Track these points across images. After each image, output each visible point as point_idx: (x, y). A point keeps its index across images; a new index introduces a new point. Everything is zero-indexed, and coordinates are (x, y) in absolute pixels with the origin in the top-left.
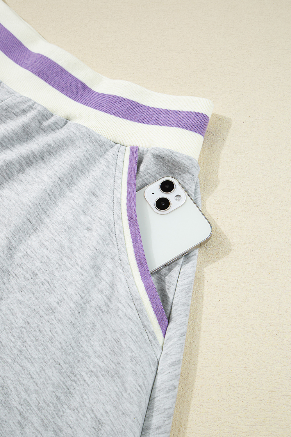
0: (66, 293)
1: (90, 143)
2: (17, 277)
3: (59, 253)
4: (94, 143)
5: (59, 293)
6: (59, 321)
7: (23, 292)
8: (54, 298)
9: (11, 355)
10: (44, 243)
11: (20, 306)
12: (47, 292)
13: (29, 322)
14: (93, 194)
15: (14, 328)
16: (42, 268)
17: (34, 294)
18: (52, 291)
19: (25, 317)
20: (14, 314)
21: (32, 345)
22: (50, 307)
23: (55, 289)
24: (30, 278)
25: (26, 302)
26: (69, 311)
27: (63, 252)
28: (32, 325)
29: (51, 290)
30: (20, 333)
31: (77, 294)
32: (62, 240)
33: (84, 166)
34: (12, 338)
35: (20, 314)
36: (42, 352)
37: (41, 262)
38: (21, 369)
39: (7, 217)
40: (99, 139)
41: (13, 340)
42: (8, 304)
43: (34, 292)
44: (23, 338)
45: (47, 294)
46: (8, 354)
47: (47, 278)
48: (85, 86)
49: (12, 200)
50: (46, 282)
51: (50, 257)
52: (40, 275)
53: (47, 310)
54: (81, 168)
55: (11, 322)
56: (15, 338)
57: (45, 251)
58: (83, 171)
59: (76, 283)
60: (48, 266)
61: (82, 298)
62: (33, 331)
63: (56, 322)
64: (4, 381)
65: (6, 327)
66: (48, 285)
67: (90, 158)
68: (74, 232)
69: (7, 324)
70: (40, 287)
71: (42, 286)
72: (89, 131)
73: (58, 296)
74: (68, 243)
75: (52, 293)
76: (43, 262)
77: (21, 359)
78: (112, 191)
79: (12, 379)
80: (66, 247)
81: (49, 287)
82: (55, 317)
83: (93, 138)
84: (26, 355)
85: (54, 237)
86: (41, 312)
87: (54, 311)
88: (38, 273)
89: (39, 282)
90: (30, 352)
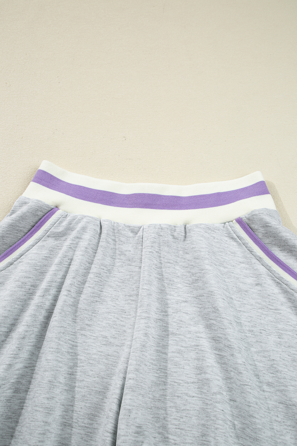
0: (279, 330)
1: (212, 232)
2: (243, 339)
3: (254, 309)
4: (215, 231)
5: (274, 332)
6: (290, 347)
7: (254, 346)
8: (275, 336)
9: (282, 384)
10: (240, 310)
11: (260, 355)
12: (267, 335)
13: (273, 359)
14: (241, 263)
15: (268, 368)
16: (252, 325)
17: (261, 342)
18: (270, 333)
19: (269, 358)
20: (260, 361)
21: (286, 370)
22: (276, 343)
23: (271, 331)
24: (250, 335)
25: (261, 349)
26: (291, 338)
27: (255, 307)
28: (276, 360)
29: (268, 333)
30: (274, 368)
31: (287, 325)
32: (249, 301)
33: (220, 248)
34: (272, 375)
35: (264, 358)
36: (294, 371)
37: (249, 322)
38: (294, 387)
39: (211, 306)
40: (215, 227)
41: (274, 375)
42: (252, 358)
43: (261, 341)
44: (279, 370)
45: (268, 337)
46: (279, 385)
47: (260, 328)
48: (177, 197)
49: (204, 295)
50: (262, 331)
51: (251, 316)
52: (255, 329)
53: (277, 346)
54: (219, 250)
55: (263, 367)
56: (274, 373)
57: (245, 314)
58: (221, 251)
59: (281, 320)
60: (254, 321)
61: (291, 326)
62: (280, 362)
63: (288, 349)
64: (291, 402)
65: (264, 372)
66: (264, 332)
67: (219, 241)
68: (250, 292)
69: (262, 370)
70: (261, 336)
71: (262, 334)
72: (206, 225)
73: (276, 334)
74: (253, 301)
75: (271, 335)
76: (250, 321)
77: (289, 382)
78: (250, 254)
79: (295, 397)
80: (254, 304)
81: (266, 332)
82: (284, 346)
83: (212, 228)
84: (289, 378)
85: (242, 303)
86: (274, 349)
87: (281, 343)
88: (253, 329)
89: (258, 334)
90: (289, 375)
